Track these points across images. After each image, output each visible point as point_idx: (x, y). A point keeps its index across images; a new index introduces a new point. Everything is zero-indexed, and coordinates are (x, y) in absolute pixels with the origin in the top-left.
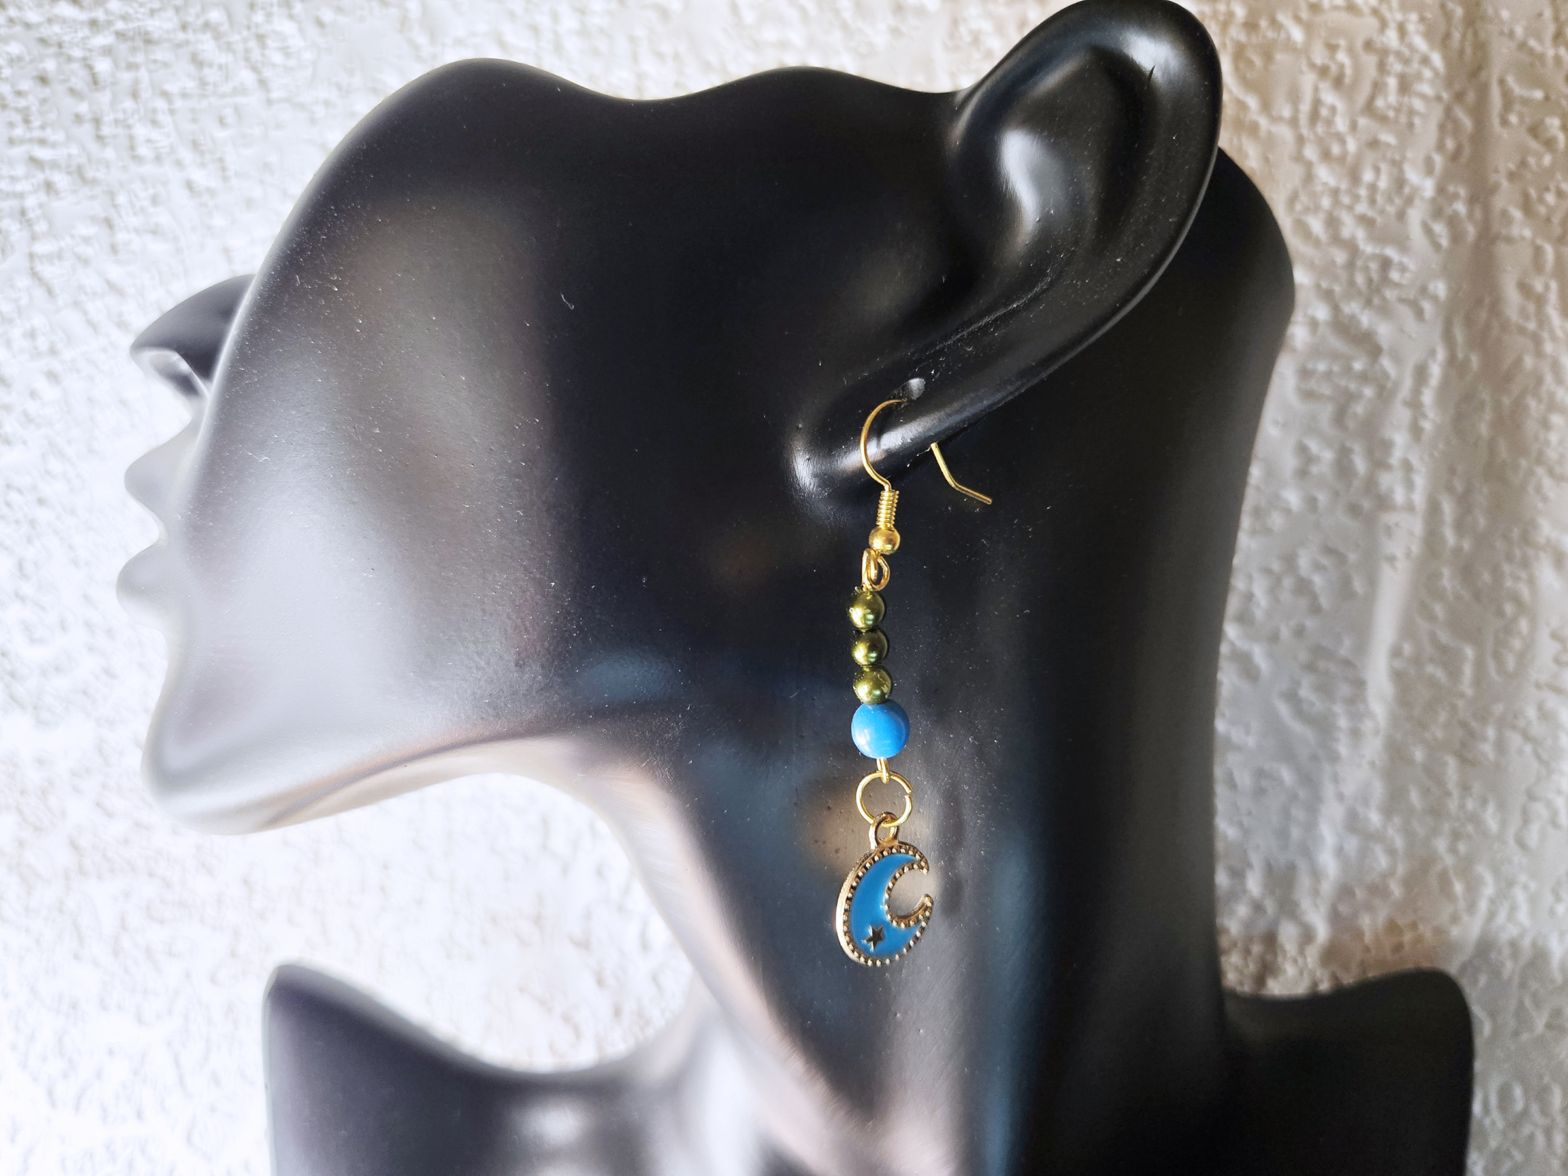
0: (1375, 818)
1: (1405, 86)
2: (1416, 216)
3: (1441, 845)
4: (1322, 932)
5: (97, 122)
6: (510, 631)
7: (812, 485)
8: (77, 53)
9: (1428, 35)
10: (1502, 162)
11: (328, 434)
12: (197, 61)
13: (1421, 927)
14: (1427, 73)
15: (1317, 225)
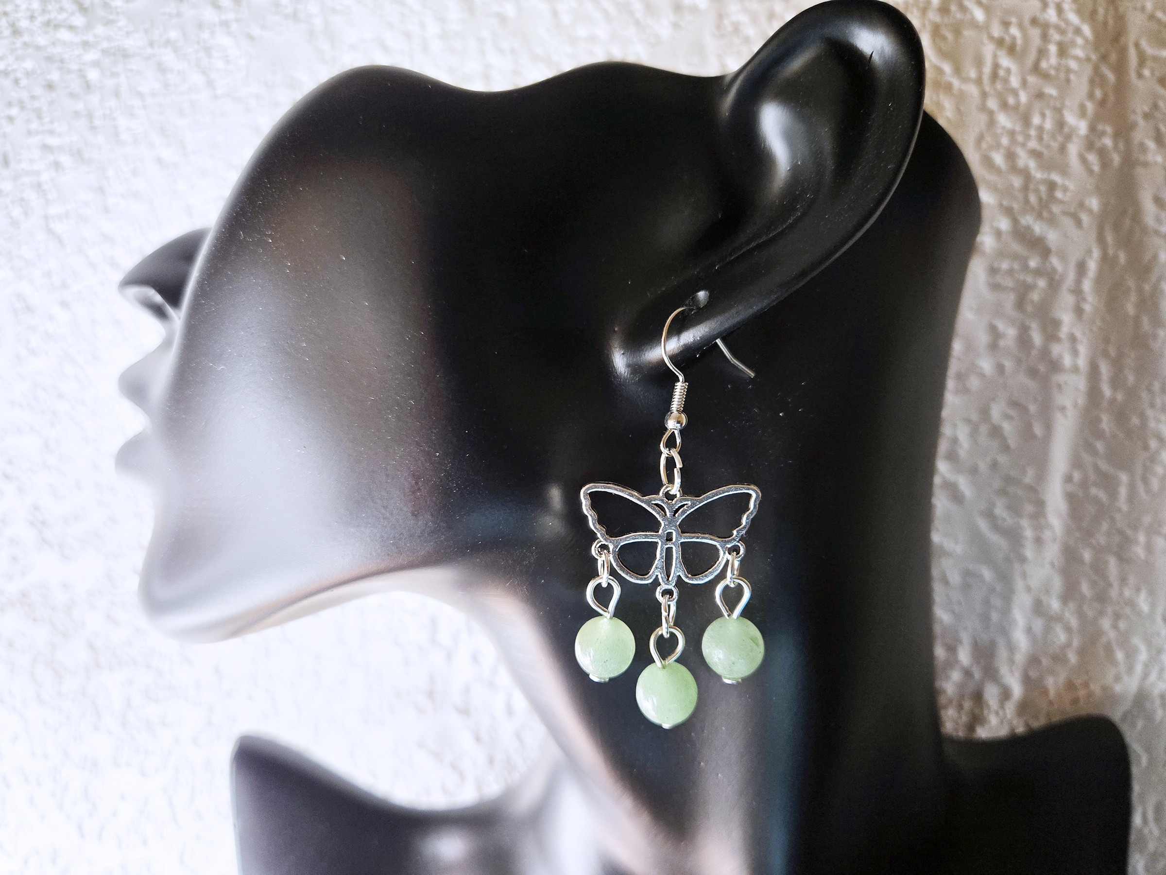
0: (1055, 605)
1: (1063, 51)
2: (1073, 149)
3: (1106, 623)
4: (1017, 690)
5: (90, 116)
6: (407, 490)
7: (626, 373)
8: (74, 67)
9: (1079, 12)
10: (1139, 106)
11: (268, 348)
12: (162, 68)
13: (1092, 686)
14: (1079, 41)
15: (998, 159)
